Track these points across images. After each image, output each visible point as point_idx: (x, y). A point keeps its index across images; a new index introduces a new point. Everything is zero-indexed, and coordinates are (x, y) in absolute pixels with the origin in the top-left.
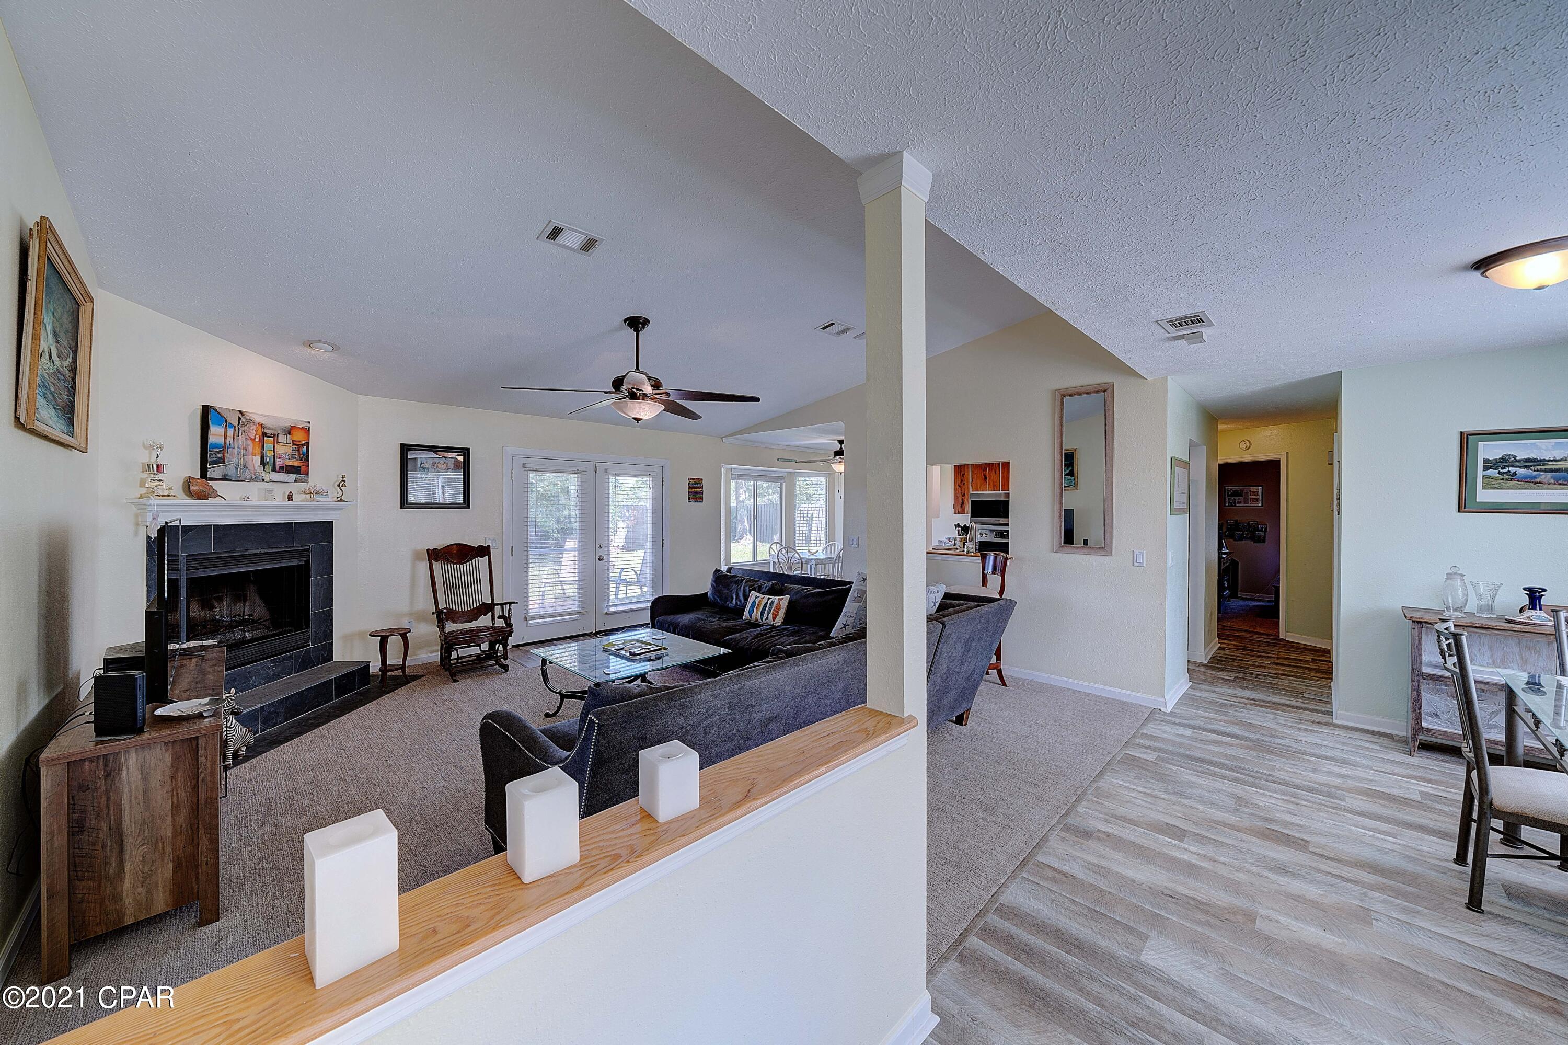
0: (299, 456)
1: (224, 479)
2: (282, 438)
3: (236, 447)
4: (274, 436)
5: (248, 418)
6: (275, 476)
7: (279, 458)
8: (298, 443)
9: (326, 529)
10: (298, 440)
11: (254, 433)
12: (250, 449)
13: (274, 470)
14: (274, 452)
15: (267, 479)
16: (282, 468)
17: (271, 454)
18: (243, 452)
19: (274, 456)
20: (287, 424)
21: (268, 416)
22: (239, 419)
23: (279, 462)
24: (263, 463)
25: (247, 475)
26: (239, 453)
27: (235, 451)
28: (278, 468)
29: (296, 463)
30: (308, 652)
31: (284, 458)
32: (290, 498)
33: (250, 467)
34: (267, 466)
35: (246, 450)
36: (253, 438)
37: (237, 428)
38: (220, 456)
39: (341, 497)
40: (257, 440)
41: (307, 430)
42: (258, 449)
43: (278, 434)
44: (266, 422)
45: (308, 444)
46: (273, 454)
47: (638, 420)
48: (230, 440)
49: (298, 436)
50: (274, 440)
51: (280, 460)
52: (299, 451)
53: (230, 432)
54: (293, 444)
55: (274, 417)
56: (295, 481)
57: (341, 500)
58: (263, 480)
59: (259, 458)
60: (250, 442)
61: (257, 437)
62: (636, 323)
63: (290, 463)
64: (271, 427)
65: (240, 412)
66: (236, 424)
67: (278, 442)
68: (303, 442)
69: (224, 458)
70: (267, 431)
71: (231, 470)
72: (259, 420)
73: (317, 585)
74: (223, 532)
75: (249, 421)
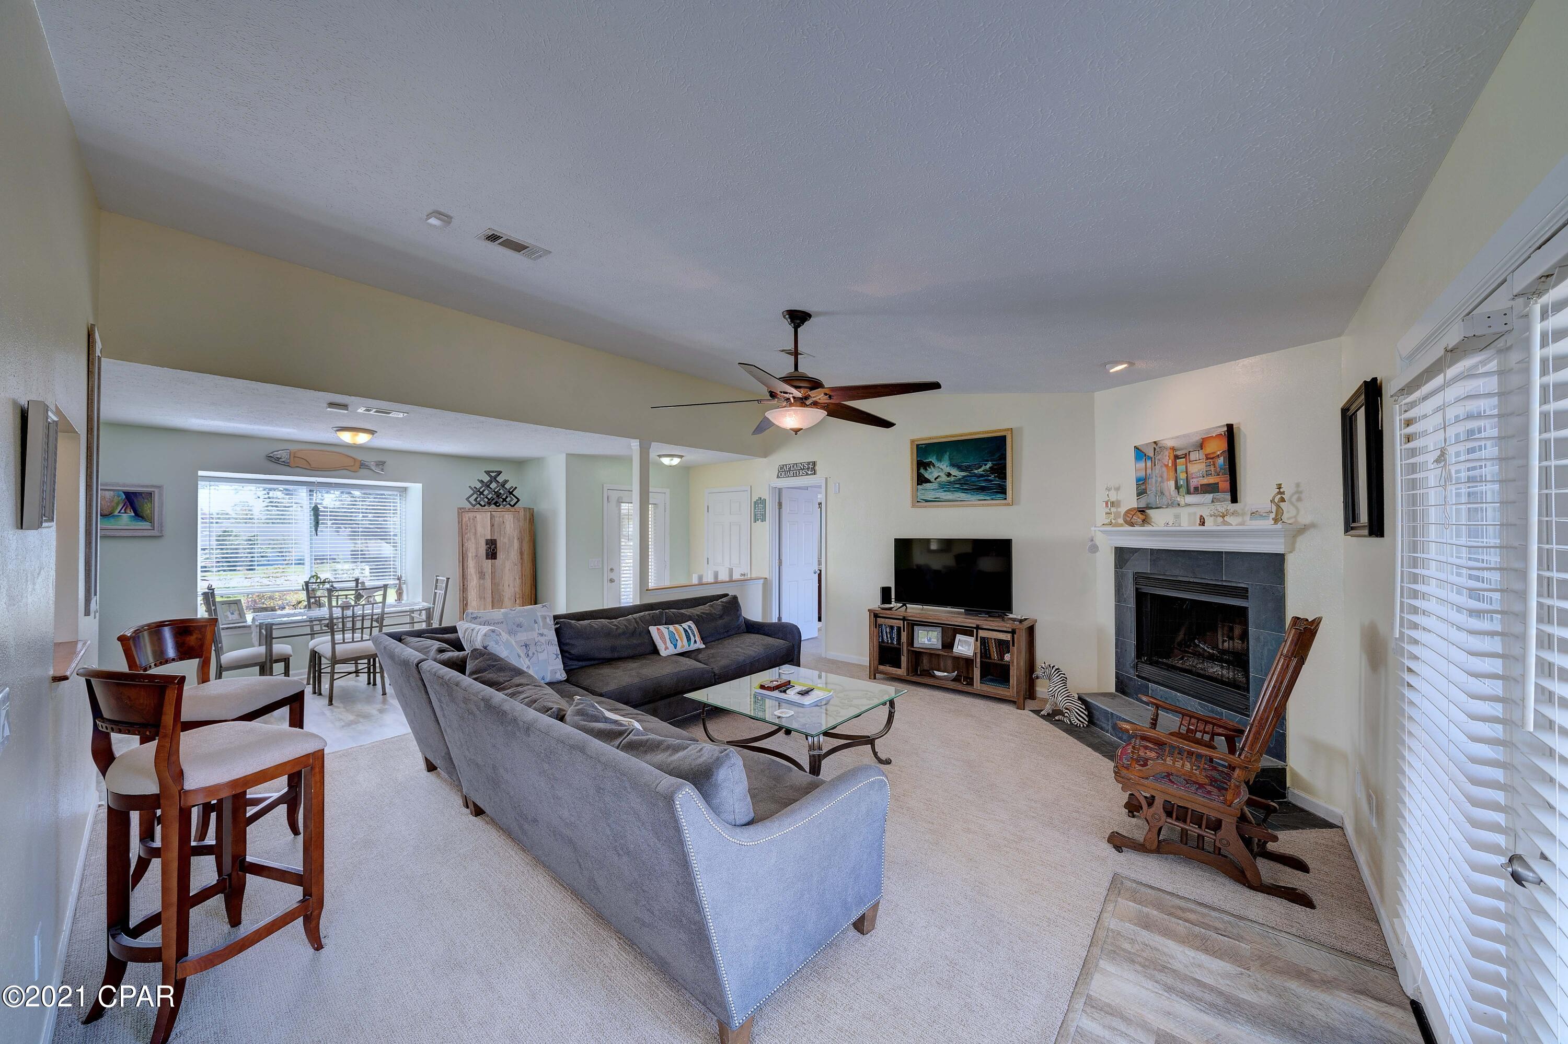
0: (1215, 471)
1: (1150, 507)
2: (1194, 456)
3: (1154, 477)
4: (1185, 456)
5: (1161, 445)
6: (1190, 499)
7: (1193, 478)
8: (1212, 456)
9: (1274, 561)
10: (1212, 451)
11: (1167, 459)
12: (1165, 475)
13: (1188, 492)
14: (1187, 473)
15: (1182, 503)
16: (1196, 489)
17: (1183, 476)
18: (1159, 479)
19: (1187, 477)
20: (1197, 438)
21: (1178, 437)
22: (1155, 449)
23: (1194, 483)
24: (1177, 487)
25: (1165, 501)
26: (1156, 481)
27: (1154, 480)
28: (1192, 490)
29: (1210, 479)
31: (1197, 477)
32: (1202, 522)
33: (1167, 493)
34: (1181, 490)
35: (1162, 477)
36: (1167, 463)
37: (1153, 459)
38: (1145, 487)
40: (1170, 465)
41: (1224, 436)
42: (1172, 474)
43: (1189, 452)
44: (1177, 444)
45: (1228, 452)
46: (1186, 475)
48: (1149, 471)
49: (1211, 449)
50: (1186, 460)
51: (1193, 480)
52: (1214, 464)
53: (1149, 463)
54: (1207, 459)
55: (1184, 436)
56: (1212, 501)
58: (1179, 505)
59: (1172, 484)
60: (1164, 469)
61: (1170, 461)
63: (1205, 481)
64: (1182, 446)
65: (1155, 443)
66: (1151, 454)
67: (1190, 461)
68: (1219, 453)
69: (1146, 489)
70: (1179, 453)
71: (1154, 499)
72: (1170, 444)
73: (1258, 639)
74: (1158, 556)
75: (1163, 448)
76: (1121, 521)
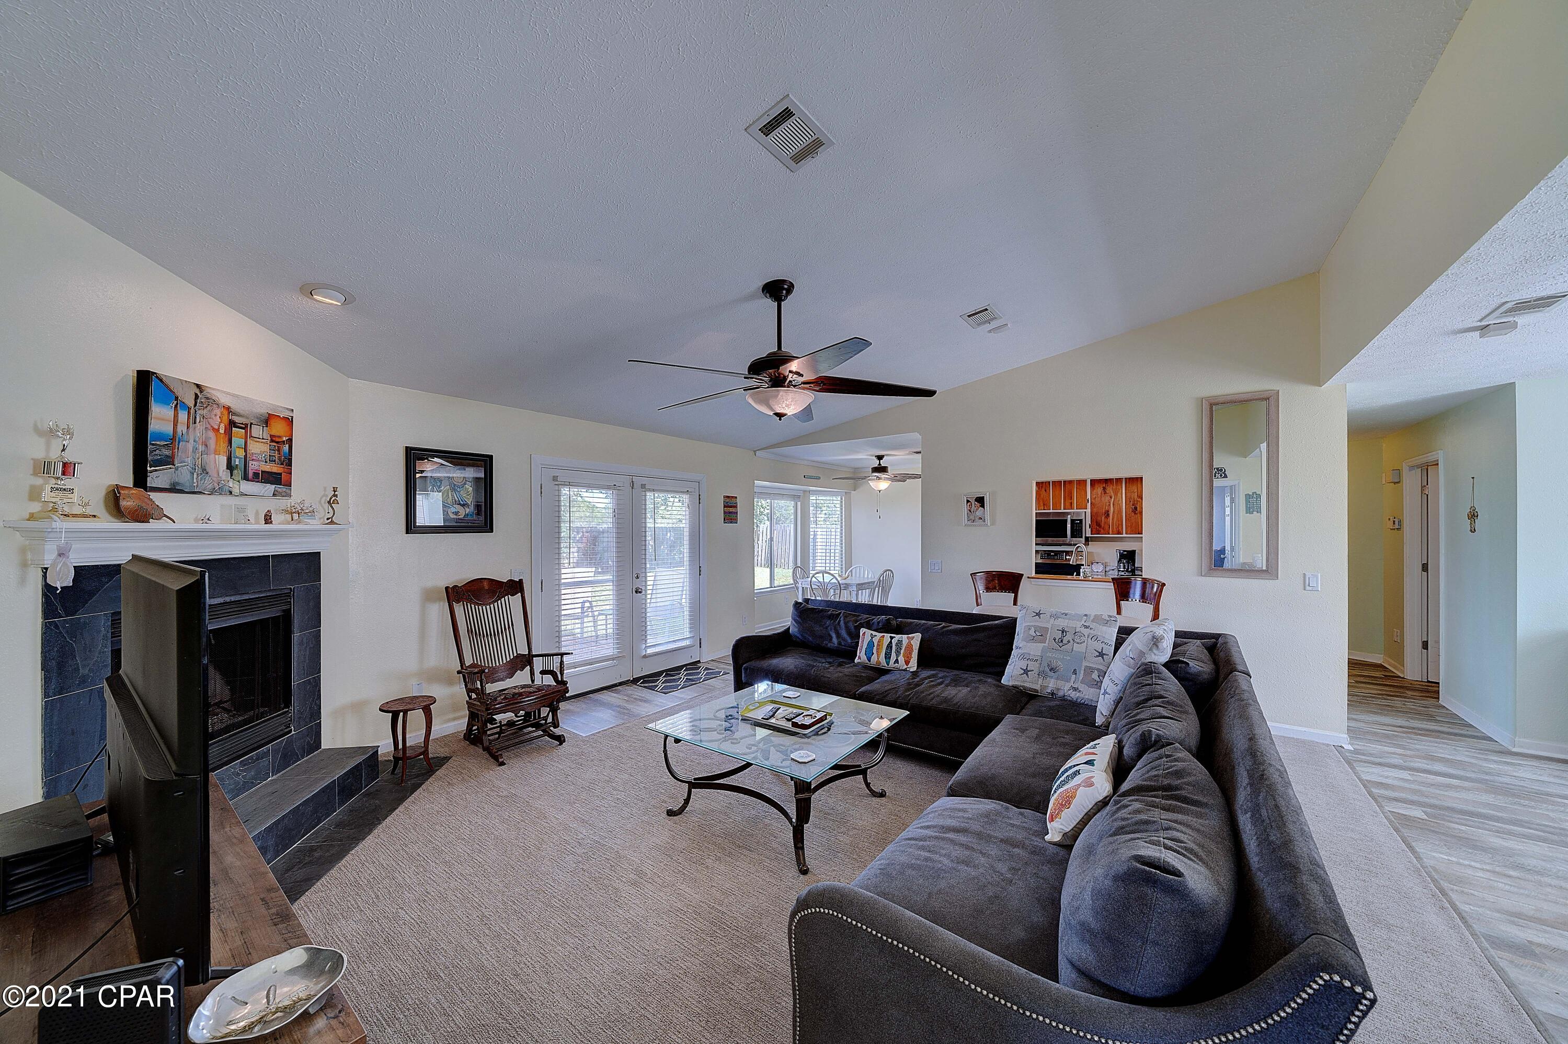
0: (280, 459)
1: (174, 489)
2: (257, 431)
3: (191, 441)
4: (245, 427)
5: (209, 396)
6: (248, 487)
7: (253, 460)
8: (277, 440)
9: (311, 564)
10: (278, 434)
11: (217, 420)
12: (212, 444)
13: (246, 478)
14: (246, 451)
15: (236, 491)
16: (256, 475)
17: (240, 453)
18: (201, 448)
19: (246, 457)
20: (264, 411)
21: (237, 396)
22: (196, 396)
23: (253, 466)
24: (230, 467)
25: (208, 484)
26: (195, 450)
27: (190, 446)
28: (250, 475)
29: (275, 468)
30: (289, 741)
31: (258, 460)
32: (268, 519)
33: (212, 471)
34: (235, 472)
35: (206, 446)
36: (217, 427)
37: (192, 411)
38: (167, 452)
39: (332, 518)
40: (222, 431)
41: (289, 422)
42: (223, 445)
43: (251, 424)
44: (235, 406)
45: (290, 441)
46: (244, 454)
48: (182, 428)
49: (278, 429)
50: (246, 432)
51: (253, 463)
52: (279, 450)
53: (183, 416)
54: (272, 441)
55: (246, 399)
56: (274, 495)
57: (332, 523)
58: (231, 493)
59: (223, 460)
60: (211, 434)
61: (222, 426)
63: (268, 468)
64: (242, 412)
65: (198, 386)
66: (191, 404)
67: (251, 436)
68: (284, 439)
69: (173, 457)
70: (237, 419)
71: (184, 477)
72: (225, 400)
73: (301, 644)
75: (211, 402)
76: (97, 504)
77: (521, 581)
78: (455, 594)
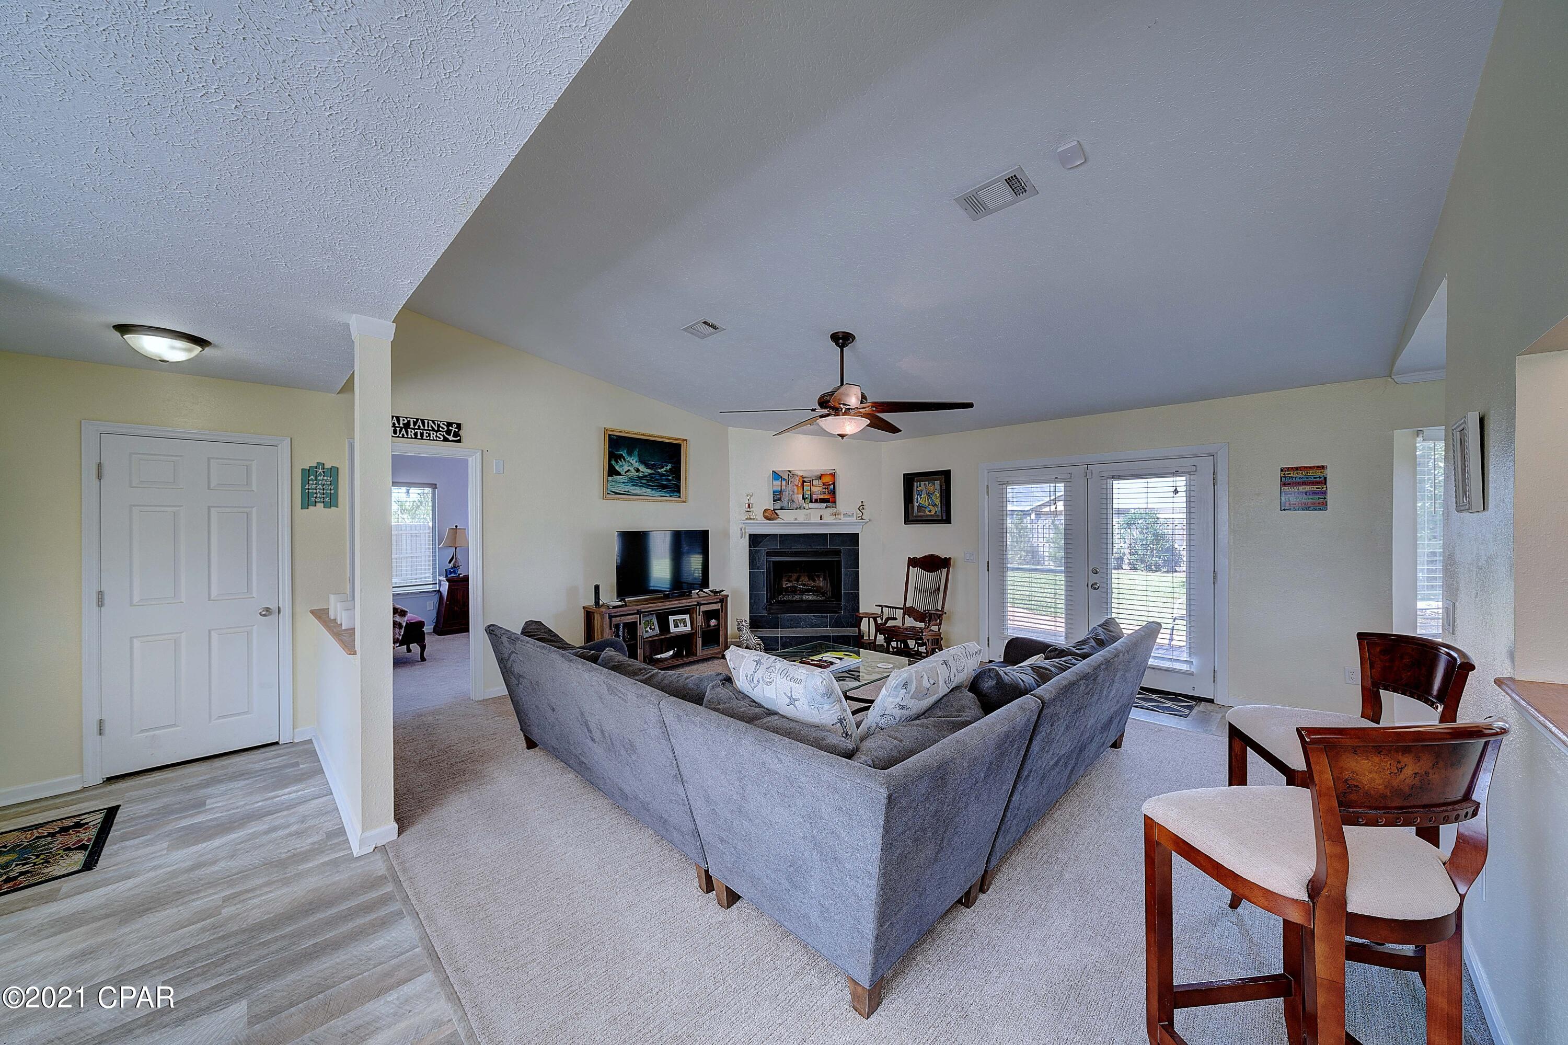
0: (828, 492)
1: (781, 509)
2: (815, 482)
3: (787, 491)
4: (810, 481)
5: (793, 473)
6: (812, 505)
7: (815, 494)
8: (826, 484)
9: (853, 539)
10: (827, 482)
11: (797, 481)
12: (796, 491)
13: (811, 502)
14: (811, 491)
15: (807, 507)
16: (817, 500)
17: (809, 492)
18: (791, 493)
19: (811, 493)
20: (819, 473)
21: (806, 470)
22: (788, 474)
23: (814, 497)
24: (804, 498)
25: (793, 505)
26: (789, 494)
27: (786, 493)
28: (813, 501)
29: (826, 497)
30: (840, 617)
31: (818, 494)
32: (821, 518)
33: (798, 501)
34: (807, 500)
35: (793, 492)
36: (797, 484)
37: (787, 480)
38: (779, 496)
39: (861, 517)
40: (799, 485)
41: (833, 475)
42: (801, 490)
43: (814, 479)
44: (804, 475)
45: (834, 484)
47: (842, 436)
48: (784, 487)
49: (827, 479)
50: (811, 484)
52: (828, 488)
53: (784, 483)
54: (823, 485)
55: (810, 470)
56: (826, 507)
57: (862, 519)
58: (803, 509)
59: (801, 496)
60: (795, 487)
61: (799, 483)
62: (842, 339)
63: (822, 497)
64: (807, 476)
65: (789, 471)
66: (785, 477)
67: (814, 485)
68: (831, 483)
69: (781, 498)
70: (805, 479)
71: (785, 504)
72: (800, 473)
73: (846, 574)
74: (784, 537)
75: (794, 475)
76: (760, 517)
77: (950, 558)
78: (913, 562)
